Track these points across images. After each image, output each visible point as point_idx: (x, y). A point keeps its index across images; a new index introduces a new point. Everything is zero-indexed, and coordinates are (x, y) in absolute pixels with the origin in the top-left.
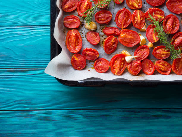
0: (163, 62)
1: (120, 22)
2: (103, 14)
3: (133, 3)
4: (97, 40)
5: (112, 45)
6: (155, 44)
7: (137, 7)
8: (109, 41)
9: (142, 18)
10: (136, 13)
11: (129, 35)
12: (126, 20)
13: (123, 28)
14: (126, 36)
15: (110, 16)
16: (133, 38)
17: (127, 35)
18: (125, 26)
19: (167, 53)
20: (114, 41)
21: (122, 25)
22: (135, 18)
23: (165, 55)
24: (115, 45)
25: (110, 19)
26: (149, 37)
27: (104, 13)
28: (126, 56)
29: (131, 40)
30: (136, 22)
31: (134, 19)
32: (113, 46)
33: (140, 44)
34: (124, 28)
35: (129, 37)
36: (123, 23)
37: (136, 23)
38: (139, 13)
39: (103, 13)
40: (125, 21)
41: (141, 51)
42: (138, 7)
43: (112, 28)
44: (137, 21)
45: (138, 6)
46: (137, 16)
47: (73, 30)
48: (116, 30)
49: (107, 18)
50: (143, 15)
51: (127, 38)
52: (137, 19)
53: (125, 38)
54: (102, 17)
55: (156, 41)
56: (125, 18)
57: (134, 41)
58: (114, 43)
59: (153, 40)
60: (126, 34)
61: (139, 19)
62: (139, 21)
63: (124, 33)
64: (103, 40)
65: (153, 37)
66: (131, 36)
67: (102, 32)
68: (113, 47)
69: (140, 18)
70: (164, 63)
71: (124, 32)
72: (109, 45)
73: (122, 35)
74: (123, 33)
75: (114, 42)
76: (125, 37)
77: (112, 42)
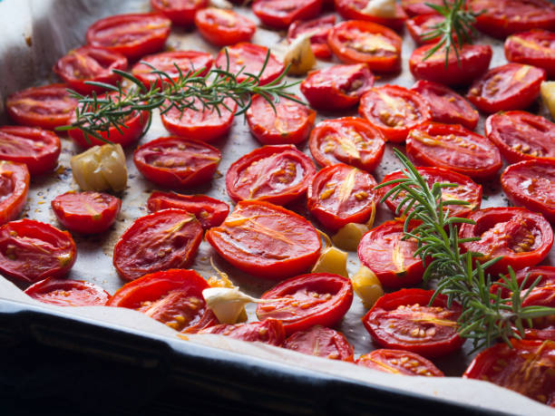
0: (411, 358)
2: (180, 149)
5: (163, 244)
7: (354, 154)
9: (363, 192)
10: (338, 171)
12: (281, 178)
13: (249, 200)
14: (253, 225)
16: (283, 237)
17: (256, 223)
18: (262, 195)
20: (182, 229)
21: (252, 189)
22: (331, 182)
23: (432, 331)
25: (204, 165)
27: (188, 147)
29: (269, 242)
32: (168, 248)
33: (314, 269)
34: (257, 199)
35: (267, 230)
36: (258, 181)
38: (356, 178)
39: (181, 146)
40: (274, 180)
42: (357, 157)
44: (332, 193)
45: (361, 153)
47: (3, 162)
50: (373, 185)
52: (336, 187)
55: (399, 270)
56: (276, 170)
57: (282, 251)
58: (179, 243)
59: (388, 263)
60: (256, 218)
61: (349, 191)
63: (250, 214)
65: (390, 256)
68: (169, 253)
69: (355, 190)
72: (146, 240)
73: (234, 218)
75: (179, 233)
76: (245, 227)
77: (166, 233)
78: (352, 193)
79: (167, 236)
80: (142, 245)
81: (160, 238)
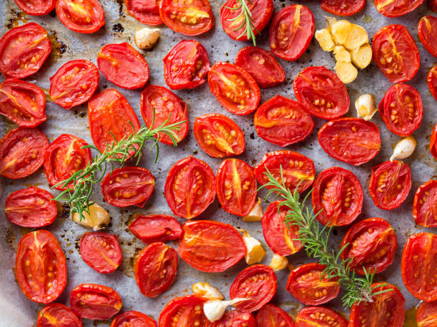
0: (321, 313)
1: (179, 201)
2: (126, 178)
3: (216, 142)
4: (112, 258)
5: (161, 270)
6: (292, 259)
7: (230, 150)
8: (150, 260)
9: (247, 183)
10: (227, 170)
11: (210, 236)
12: (199, 193)
13: (190, 217)
14: (202, 242)
15: (147, 183)
16: (222, 244)
17: (203, 239)
18: (196, 212)
19: (331, 284)
20: (165, 256)
21: (188, 209)
22: (227, 183)
23: (325, 291)
24: (170, 269)
25: (149, 191)
26: (272, 239)
27: (130, 175)
28: (205, 300)
29: (217, 251)
30: (228, 198)
31: (224, 188)
32: (165, 271)
33: (247, 261)
34: (193, 216)
35: (212, 243)
36: (188, 201)
37: (230, 200)
38: (238, 169)
39: (126, 176)
40: (196, 197)
41: (252, 281)
42: (232, 152)
43: (158, 217)
44: (232, 194)
45: (234, 148)
46: (231, 179)
47: (35, 233)
48: (171, 224)
49: (141, 191)
50: (250, 174)
51: (206, 246)
52: (232, 187)
53: (198, 247)
54: (124, 189)
55: (294, 252)
56: (194, 186)
57: (226, 255)
58: (167, 264)
59: (285, 248)
60: (201, 235)
61: (239, 187)
62: (238, 194)
63: (196, 233)
64: (132, 256)
65: (284, 240)
66: (219, 238)
67: (127, 230)
68: (165, 274)
69: (243, 184)
70: (323, 315)
71: (194, 230)
72: (150, 271)
73: (190, 239)
74: (190, 233)
75: (165, 260)
76: (198, 244)
77: (158, 263)
78: (242, 187)
79: (160, 264)
80: (150, 275)
81: (157, 268)
